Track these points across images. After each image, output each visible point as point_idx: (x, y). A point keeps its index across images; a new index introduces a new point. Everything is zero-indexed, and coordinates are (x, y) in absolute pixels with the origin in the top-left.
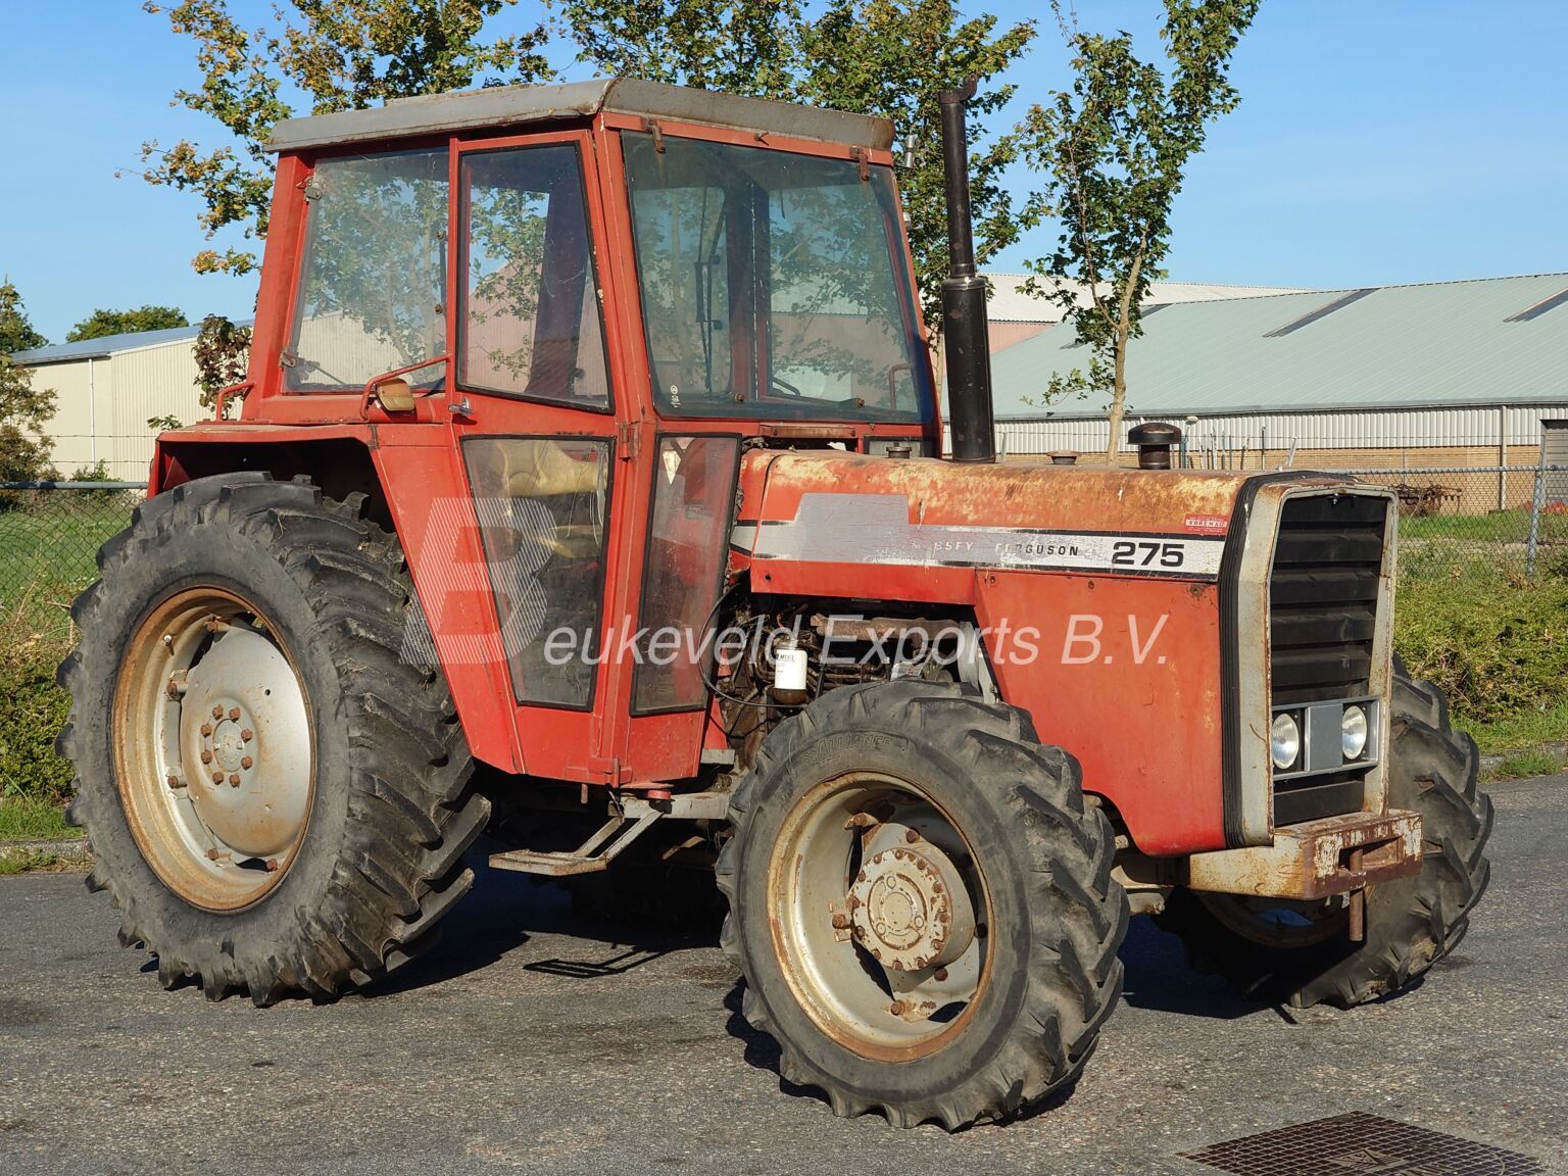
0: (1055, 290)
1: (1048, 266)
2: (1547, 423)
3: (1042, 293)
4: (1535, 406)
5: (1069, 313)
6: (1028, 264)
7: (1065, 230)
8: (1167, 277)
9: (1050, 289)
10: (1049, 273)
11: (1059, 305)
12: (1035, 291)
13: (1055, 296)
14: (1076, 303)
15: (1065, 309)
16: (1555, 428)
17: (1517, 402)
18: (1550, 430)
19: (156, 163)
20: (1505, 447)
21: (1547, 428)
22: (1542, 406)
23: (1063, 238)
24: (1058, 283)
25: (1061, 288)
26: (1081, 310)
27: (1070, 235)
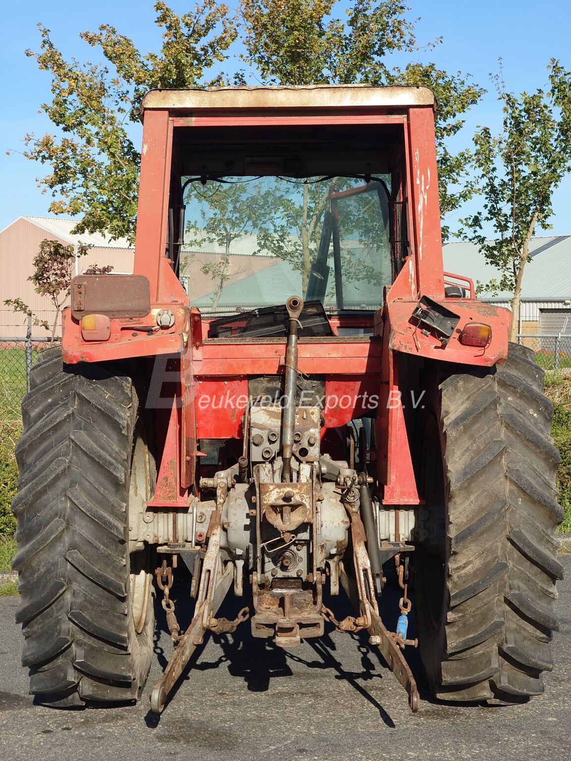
0: (474, 236)
1: (470, 222)
2: (542, 310)
3: (466, 237)
4: (536, 302)
5: (483, 248)
6: (461, 221)
7: (486, 202)
8: (552, 228)
9: (471, 235)
10: (471, 226)
11: (476, 244)
12: (462, 236)
13: (474, 239)
14: (485, 243)
15: (479, 246)
16: (545, 312)
17: (527, 300)
18: (543, 314)
19: (32, 147)
20: (521, 322)
21: (542, 312)
22: (540, 302)
23: (486, 206)
24: (475, 231)
25: (477, 234)
26: (488, 246)
27: (489, 205)
